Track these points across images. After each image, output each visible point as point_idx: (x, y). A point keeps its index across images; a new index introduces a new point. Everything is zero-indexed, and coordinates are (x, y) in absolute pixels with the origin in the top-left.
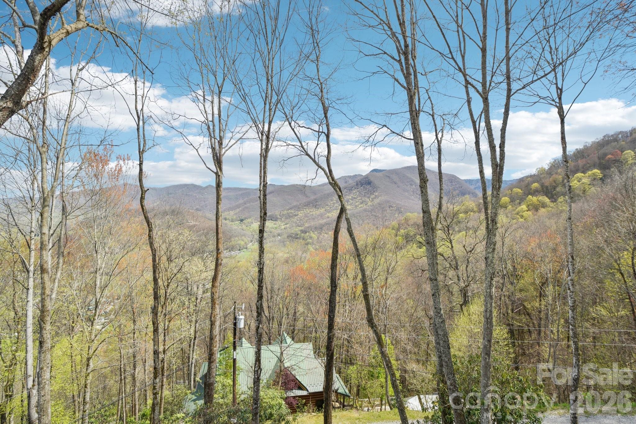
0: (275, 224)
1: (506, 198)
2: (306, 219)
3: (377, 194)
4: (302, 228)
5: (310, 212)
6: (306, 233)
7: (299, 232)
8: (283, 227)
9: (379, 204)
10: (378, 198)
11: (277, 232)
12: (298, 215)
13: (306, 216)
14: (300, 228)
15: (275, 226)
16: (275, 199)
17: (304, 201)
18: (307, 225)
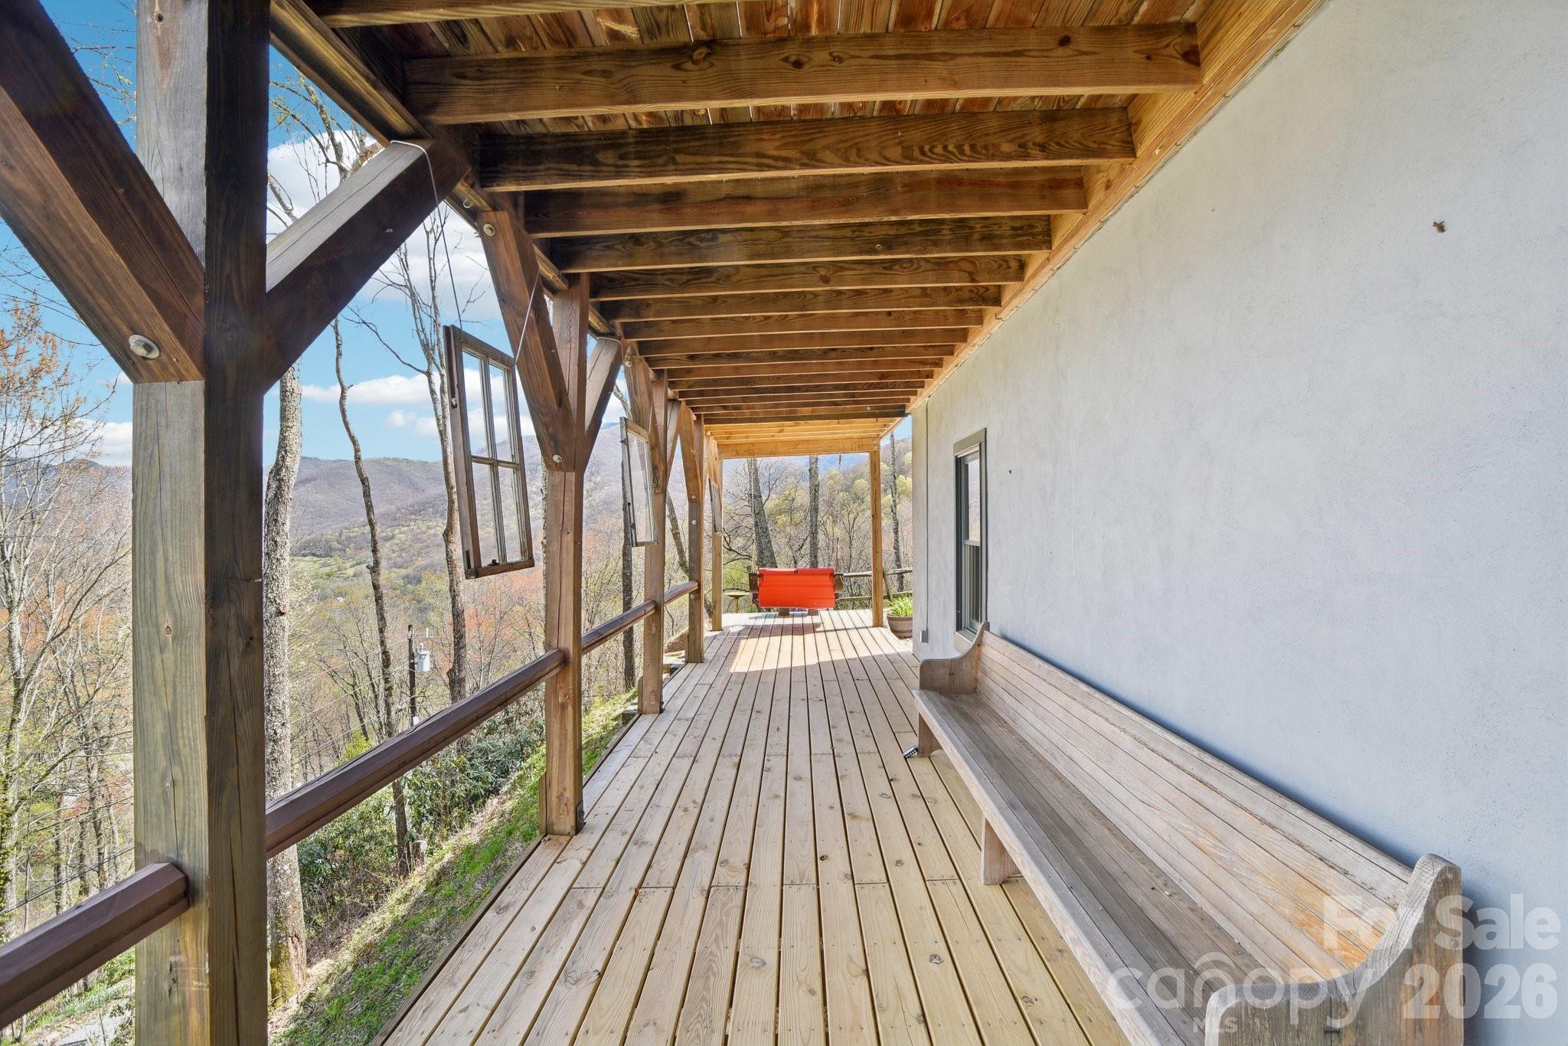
0: (324, 565)
1: (863, 480)
2: (419, 545)
3: (599, 479)
4: (410, 571)
5: (429, 528)
6: (419, 581)
7: (401, 582)
8: (350, 572)
9: (605, 502)
10: (602, 488)
11: (333, 586)
12: (393, 537)
13: (416, 539)
14: (403, 572)
15: (327, 570)
16: (319, 497)
17: (410, 501)
18: (421, 562)
